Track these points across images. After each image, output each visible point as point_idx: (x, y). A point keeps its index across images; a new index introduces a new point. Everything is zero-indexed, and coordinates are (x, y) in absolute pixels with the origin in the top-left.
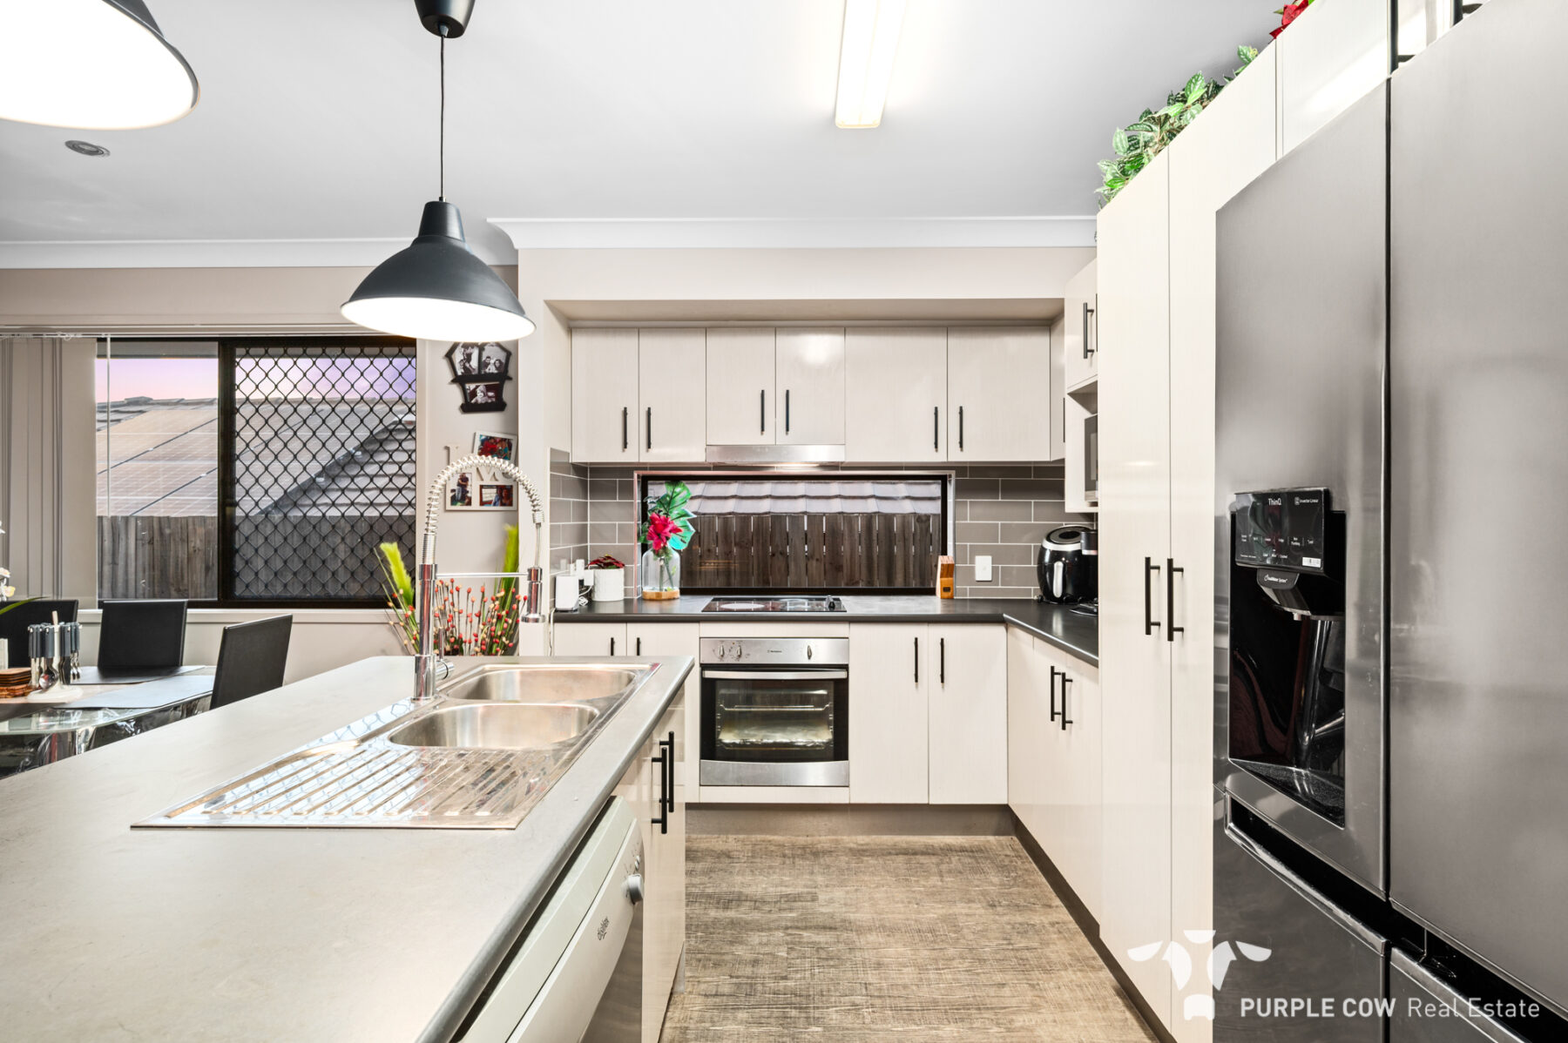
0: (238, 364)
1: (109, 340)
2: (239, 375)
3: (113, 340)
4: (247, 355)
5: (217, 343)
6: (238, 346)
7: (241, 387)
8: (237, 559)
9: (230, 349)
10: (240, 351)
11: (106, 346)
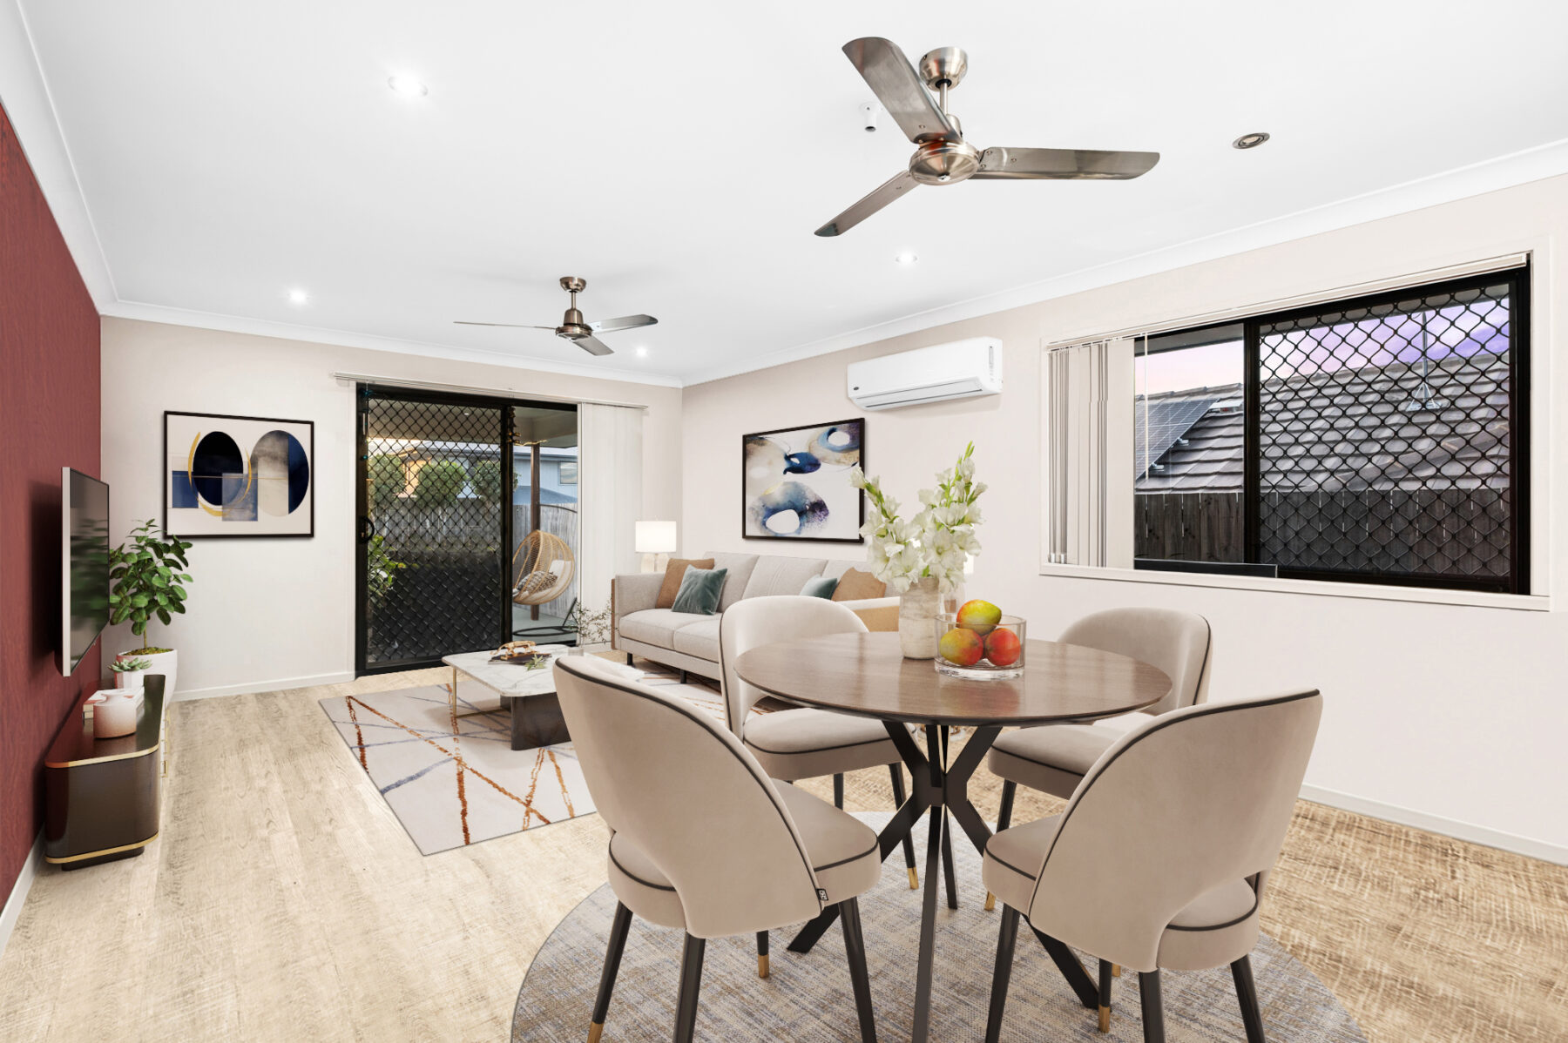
0: (1263, 341)
1: (1146, 338)
2: (1264, 351)
3: (1149, 337)
4: (1274, 332)
5: (1242, 324)
6: (1263, 324)
7: (1266, 363)
8: (1263, 529)
9: (1253, 329)
10: (1263, 329)
11: (1144, 344)
